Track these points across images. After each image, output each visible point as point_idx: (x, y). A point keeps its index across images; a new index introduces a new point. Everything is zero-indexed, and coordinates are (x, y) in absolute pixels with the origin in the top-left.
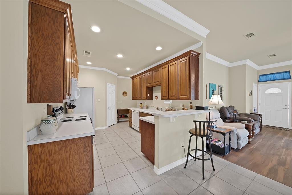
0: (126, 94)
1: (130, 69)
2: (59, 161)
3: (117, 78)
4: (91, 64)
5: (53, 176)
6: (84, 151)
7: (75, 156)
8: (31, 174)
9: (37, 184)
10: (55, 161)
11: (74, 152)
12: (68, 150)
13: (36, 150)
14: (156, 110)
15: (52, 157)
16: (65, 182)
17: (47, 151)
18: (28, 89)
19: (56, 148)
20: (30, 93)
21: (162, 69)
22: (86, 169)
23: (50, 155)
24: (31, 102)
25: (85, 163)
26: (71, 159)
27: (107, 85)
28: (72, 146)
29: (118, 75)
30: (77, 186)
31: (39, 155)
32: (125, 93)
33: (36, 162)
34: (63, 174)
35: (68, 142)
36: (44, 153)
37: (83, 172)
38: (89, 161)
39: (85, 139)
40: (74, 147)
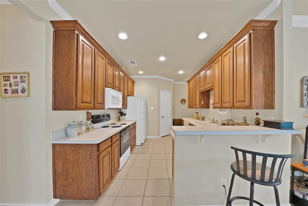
0: (185, 102)
1: (184, 72)
2: (72, 161)
3: (174, 84)
4: (143, 73)
5: (68, 173)
6: (90, 158)
7: (83, 161)
8: (55, 166)
9: (58, 175)
10: (69, 160)
11: (82, 157)
12: (78, 154)
13: (57, 148)
14: (211, 122)
15: (67, 156)
16: (76, 182)
17: (64, 150)
18: (52, 100)
19: (70, 149)
20: (54, 102)
21: (214, 64)
22: (92, 176)
23: (66, 155)
24: (55, 110)
25: (91, 169)
26: (80, 162)
27: (161, 93)
28: (81, 150)
29: (174, 81)
30: (85, 189)
31: (59, 153)
32: (183, 101)
33: (57, 158)
34: (74, 173)
35: (78, 146)
36: (62, 152)
37: (90, 177)
38: (94, 168)
39: (91, 147)
40: (82, 152)
